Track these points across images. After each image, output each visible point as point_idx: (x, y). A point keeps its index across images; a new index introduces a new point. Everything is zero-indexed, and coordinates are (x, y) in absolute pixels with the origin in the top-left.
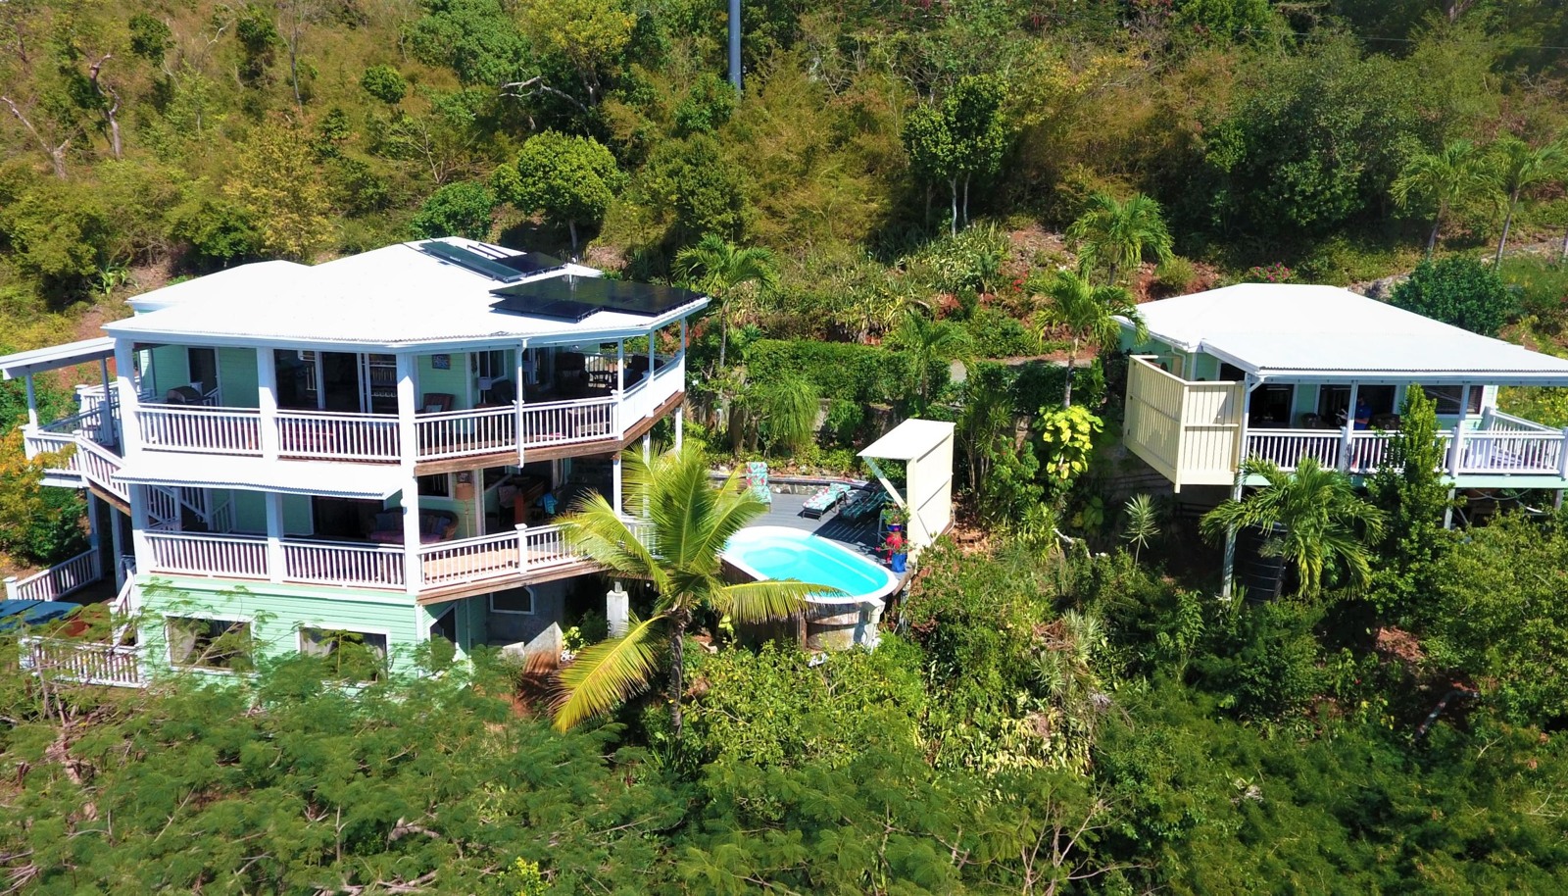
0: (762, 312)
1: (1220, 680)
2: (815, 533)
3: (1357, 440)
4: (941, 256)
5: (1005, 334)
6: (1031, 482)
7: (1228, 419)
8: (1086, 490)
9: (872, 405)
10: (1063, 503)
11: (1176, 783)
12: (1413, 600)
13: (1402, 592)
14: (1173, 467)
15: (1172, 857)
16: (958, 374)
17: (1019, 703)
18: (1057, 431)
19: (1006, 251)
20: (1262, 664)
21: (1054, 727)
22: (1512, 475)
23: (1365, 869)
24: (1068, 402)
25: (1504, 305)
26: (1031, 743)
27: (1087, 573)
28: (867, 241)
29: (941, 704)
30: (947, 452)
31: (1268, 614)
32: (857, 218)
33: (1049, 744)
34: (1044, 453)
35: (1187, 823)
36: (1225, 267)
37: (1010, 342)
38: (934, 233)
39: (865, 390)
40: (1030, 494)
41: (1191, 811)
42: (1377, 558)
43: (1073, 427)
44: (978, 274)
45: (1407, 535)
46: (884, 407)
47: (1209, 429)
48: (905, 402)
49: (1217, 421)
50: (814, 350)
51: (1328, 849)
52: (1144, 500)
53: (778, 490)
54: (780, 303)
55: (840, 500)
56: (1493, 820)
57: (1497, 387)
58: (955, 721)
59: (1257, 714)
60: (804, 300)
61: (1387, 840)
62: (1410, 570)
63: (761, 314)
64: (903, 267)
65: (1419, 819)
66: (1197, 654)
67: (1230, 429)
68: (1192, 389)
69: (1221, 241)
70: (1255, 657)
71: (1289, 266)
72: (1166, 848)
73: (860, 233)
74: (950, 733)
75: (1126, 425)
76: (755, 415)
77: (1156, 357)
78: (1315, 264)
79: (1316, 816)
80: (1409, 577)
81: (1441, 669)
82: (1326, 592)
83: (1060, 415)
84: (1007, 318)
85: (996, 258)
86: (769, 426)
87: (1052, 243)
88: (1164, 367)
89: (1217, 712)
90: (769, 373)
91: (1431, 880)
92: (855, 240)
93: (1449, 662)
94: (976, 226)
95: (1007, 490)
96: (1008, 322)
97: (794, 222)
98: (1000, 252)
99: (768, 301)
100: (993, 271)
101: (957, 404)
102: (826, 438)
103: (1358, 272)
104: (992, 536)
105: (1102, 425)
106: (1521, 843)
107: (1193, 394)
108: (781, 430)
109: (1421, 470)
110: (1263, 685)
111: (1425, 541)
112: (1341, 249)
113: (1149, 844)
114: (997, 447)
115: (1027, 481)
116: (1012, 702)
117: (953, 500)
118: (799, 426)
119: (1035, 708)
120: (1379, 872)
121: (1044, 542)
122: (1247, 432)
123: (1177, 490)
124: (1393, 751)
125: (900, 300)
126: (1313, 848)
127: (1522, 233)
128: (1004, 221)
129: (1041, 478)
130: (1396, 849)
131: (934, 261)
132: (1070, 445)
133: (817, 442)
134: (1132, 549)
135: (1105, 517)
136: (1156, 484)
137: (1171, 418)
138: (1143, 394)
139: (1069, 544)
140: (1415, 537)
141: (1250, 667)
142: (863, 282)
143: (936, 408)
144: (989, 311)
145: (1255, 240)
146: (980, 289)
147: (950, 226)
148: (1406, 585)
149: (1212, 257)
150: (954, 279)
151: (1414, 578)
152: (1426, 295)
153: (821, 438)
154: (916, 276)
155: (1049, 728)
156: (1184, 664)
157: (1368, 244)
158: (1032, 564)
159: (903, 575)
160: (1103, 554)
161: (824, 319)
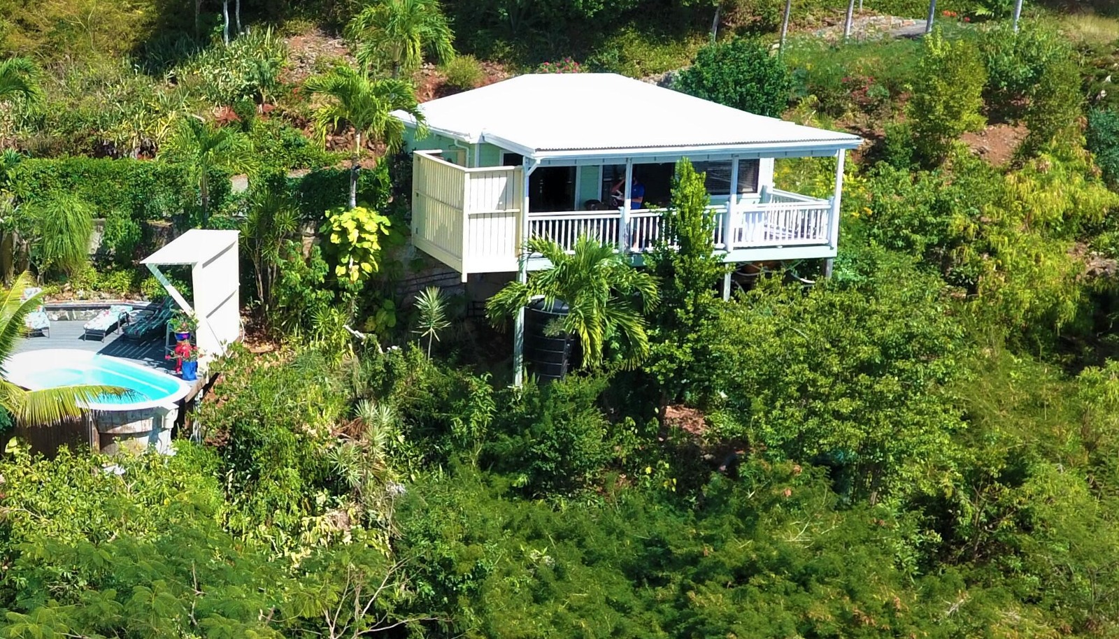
0: (21, 135)
1: (512, 459)
2: (100, 352)
3: (635, 219)
4: (214, 66)
5: (287, 145)
6: (321, 286)
7: (509, 205)
8: (378, 293)
9: (150, 222)
10: (354, 308)
11: (467, 540)
12: (691, 368)
13: (681, 362)
14: (459, 257)
15: (469, 612)
16: (239, 185)
17: (318, 502)
18: (344, 232)
19: (283, 58)
20: (551, 439)
21: (354, 521)
22: (784, 246)
23: (647, 610)
24: (353, 202)
25: (783, 87)
26: (332, 537)
27: (380, 368)
28: (133, 53)
29: (241, 509)
30: (232, 261)
31: (555, 391)
32: (119, 29)
33: (350, 537)
34: (333, 255)
35: (479, 573)
36: (513, 64)
37: (293, 153)
38: (205, 41)
39: (142, 207)
40: (320, 299)
41: (482, 562)
42: (657, 331)
43: (360, 227)
44: (255, 83)
45: (683, 306)
46: (163, 223)
47: (491, 215)
48: (185, 216)
49: (499, 207)
50: (85, 166)
51: (614, 599)
52: (433, 293)
53: (55, 317)
54: (40, 124)
55: (123, 321)
56: (756, 549)
57: (773, 159)
58: (256, 521)
59: (549, 490)
60: (67, 120)
61: (664, 582)
62: (688, 341)
63: (20, 137)
64: (174, 80)
65: (694, 560)
66: (490, 437)
67: (513, 214)
68: (473, 175)
69: (509, 40)
70: (544, 432)
71: (580, 60)
72: (461, 598)
73: (124, 45)
74: (251, 535)
75: (414, 224)
76: (25, 238)
77: (440, 151)
78: (605, 57)
79: (604, 574)
80: (687, 347)
81: (724, 440)
82: (607, 363)
83: (346, 216)
84: (287, 129)
85: (274, 65)
86: (41, 249)
87: (333, 48)
88: (450, 161)
89: (512, 492)
90: (37, 195)
91: (702, 607)
92: (119, 53)
93: (732, 433)
94: (251, 32)
95: (296, 296)
96: (290, 133)
97: (49, 35)
98: (278, 59)
99: (26, 123)
100: (271, 78)
101: (241, 214)
102: (102, 260)
103: (650, 64)
104: (284, 347)
105: (388, 224)
106: (781, 564)
107: (475, 181)
108: (55, 252)
109: (692, 241)
110: (553, 460)
111: (700, 311)
112: (632, 42)
113: (445, 599)
114: (284, 254)
115: (317, 286)
116: (312, 501)
117: (242, 315)
118: (74, 247)
119: (334, 505)
120: (660, 612)
121: (337, 347)
122: (529, 217)
123: (464, 279)
124: (677, 512)
125: (172, 115)
126: (600, 600)
127: (811, 18)
128: (280, 26)
129: (331, 282)
130: (673, 587)
131: (207, 72)
132: (358, 245)
133: (94, 266)
134: (424, 343)
135: (398, 320)
136: (444, 276)
137: (454, 207)
138: (429, 190)
139: (360, 340)
140: (690, 308)
141: (540, 443)
142: (131, 98)
143: (218, 219)
144: (269, 122)
145: (544, 36)
146: (258, 99)
147: (222, 33)
148: (684, 354)
149: (501, 55)
150: (230, 90)
151: (692, 348)
152: (706, 79)
153: (97, 261)
154: (188, 89)
155: (349, 523)
156: (479, 448)
157: (658, 35)
158: (326, 371)
159: (194, 383)
160: (395, 348)
161: (91, 139)
